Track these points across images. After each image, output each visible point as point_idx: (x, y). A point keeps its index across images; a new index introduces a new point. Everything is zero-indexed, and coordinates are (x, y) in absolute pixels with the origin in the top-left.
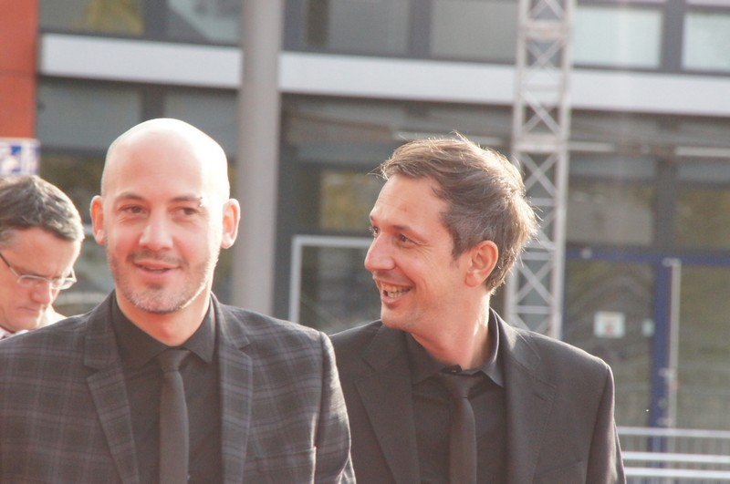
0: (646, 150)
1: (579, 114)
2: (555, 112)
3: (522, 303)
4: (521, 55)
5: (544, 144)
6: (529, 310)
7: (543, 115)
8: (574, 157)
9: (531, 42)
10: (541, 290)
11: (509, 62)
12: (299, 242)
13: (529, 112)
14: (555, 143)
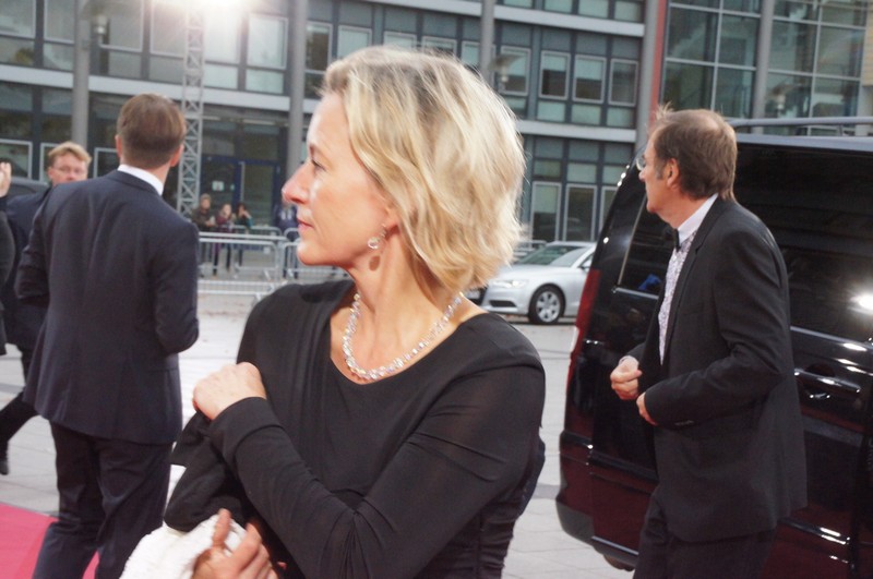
0: (232, 120)
1: (207, 105)
2: (197, 104)
3: (185, 176)
4: (184, 82)
5: (193, 116)
6: (187, 179)
7: (193, 105)
8: (205, 122)
9: (188, 76)
10: (192, 172)
11: (179, 83)
12: (97, 150)
13: (188, 103)
14: (198, 116)
